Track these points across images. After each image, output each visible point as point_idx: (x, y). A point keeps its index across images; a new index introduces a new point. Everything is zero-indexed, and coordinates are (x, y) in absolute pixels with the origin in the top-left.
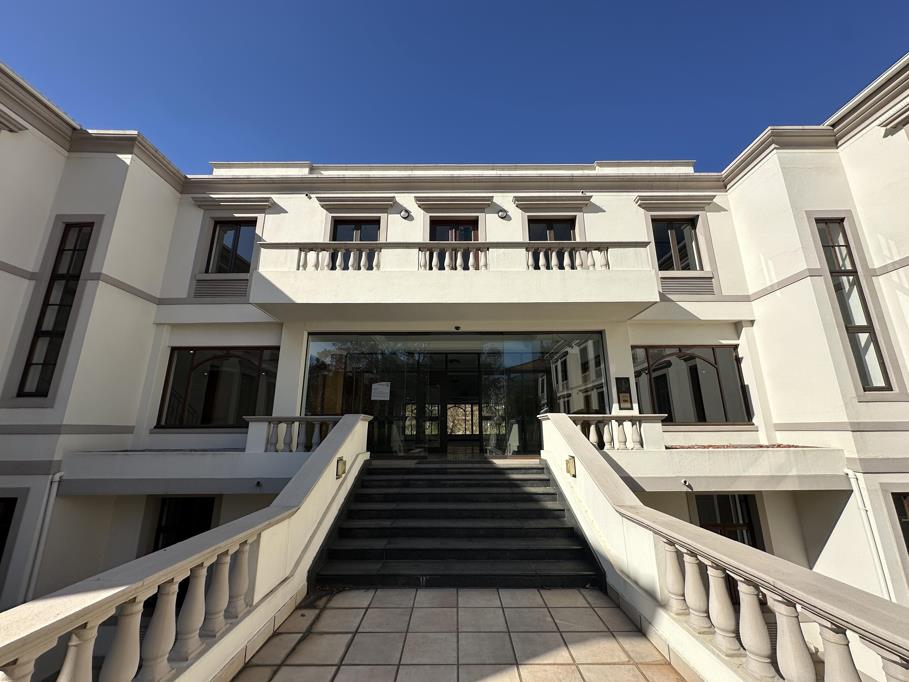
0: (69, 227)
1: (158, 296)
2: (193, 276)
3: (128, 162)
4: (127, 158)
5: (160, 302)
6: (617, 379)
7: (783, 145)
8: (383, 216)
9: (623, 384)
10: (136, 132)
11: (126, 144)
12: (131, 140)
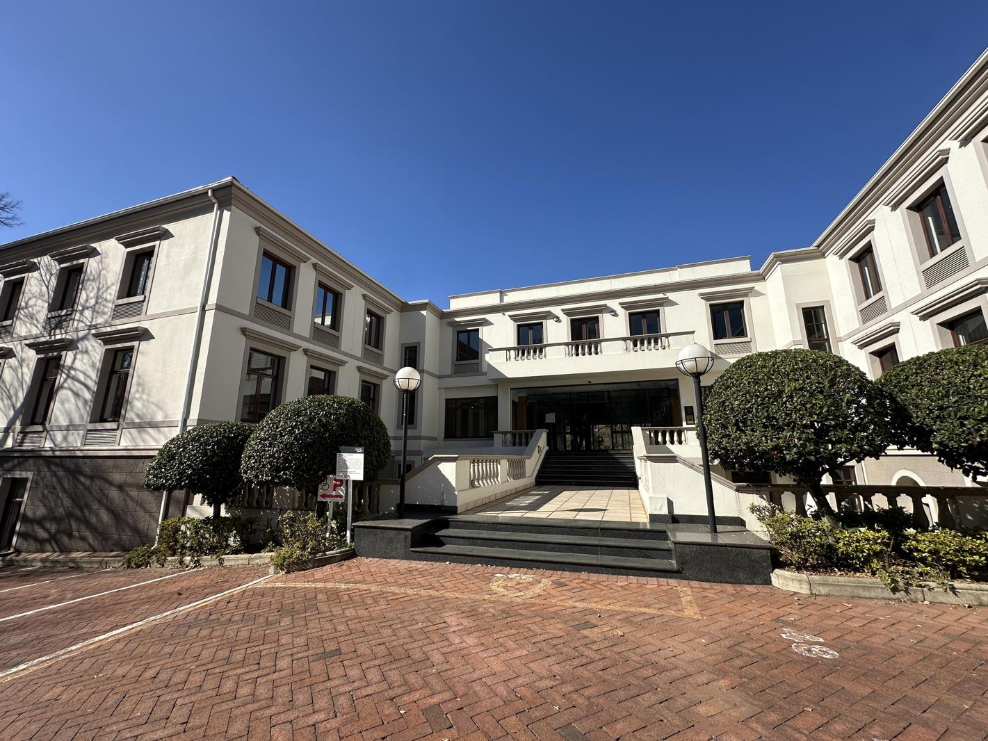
0: (406, 348)
1: (438, 374)
2: (453, 362)
3: (425, 314)
4: (424, 313)
5: (440, 377)
6: (685, 407)
7: (784, 262)
8: (544, 321)
9: (689, 410)
10: (428, 301)
11: (423, 306)
12: (426, 304)
